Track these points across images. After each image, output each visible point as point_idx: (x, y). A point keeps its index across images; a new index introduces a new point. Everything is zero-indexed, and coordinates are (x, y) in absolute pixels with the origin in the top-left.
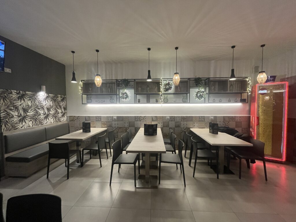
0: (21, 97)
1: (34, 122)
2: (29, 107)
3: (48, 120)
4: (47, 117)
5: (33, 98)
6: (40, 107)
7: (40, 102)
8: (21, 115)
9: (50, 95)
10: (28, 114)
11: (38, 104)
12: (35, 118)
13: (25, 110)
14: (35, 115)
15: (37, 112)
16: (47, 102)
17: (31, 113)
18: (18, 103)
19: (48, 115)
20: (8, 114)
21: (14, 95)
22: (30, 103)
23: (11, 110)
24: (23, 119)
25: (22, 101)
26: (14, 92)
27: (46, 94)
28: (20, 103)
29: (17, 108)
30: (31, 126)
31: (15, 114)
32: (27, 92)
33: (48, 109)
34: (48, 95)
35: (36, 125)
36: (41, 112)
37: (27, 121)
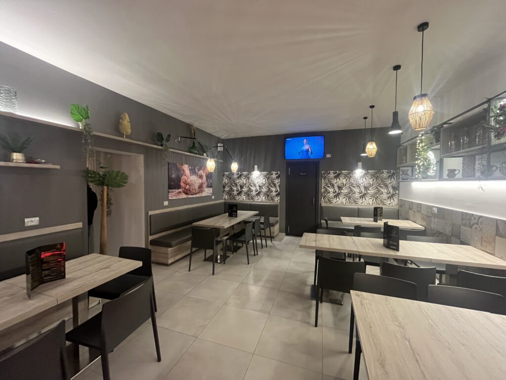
0: (337, 176)
1: (348, 199)
2: (344, 185)
3: (364, 200)
4: (363, 196)
5: (348, 176)
6: (355, 185)
7: (356, 180)
8: (336, 191)
9: (369, 171)
10: (342, 191)
11: (353, 181)
12: (348, 196)
13: (340, 188)
14: (349, 193)
15: (351, 190)
16: (364, 180)
17: (346, 191)
18: (334, 181)
19: (365, 194)
20: (326, 190)
21: (332, 175)
22: (344, 181)
23: (328, 187)
24: (337, 195)
25: (338, 180)
26: (332, 172)
27: (364, 171)
28: (336, 182)
29: (333, 186)
30: (344, 203)
31: (331, 190)
32: (343, 172)
33: (366, 188)
34: (366, 172)
35: (350, 203)
36: (357, 190)
37: (340, 198)
